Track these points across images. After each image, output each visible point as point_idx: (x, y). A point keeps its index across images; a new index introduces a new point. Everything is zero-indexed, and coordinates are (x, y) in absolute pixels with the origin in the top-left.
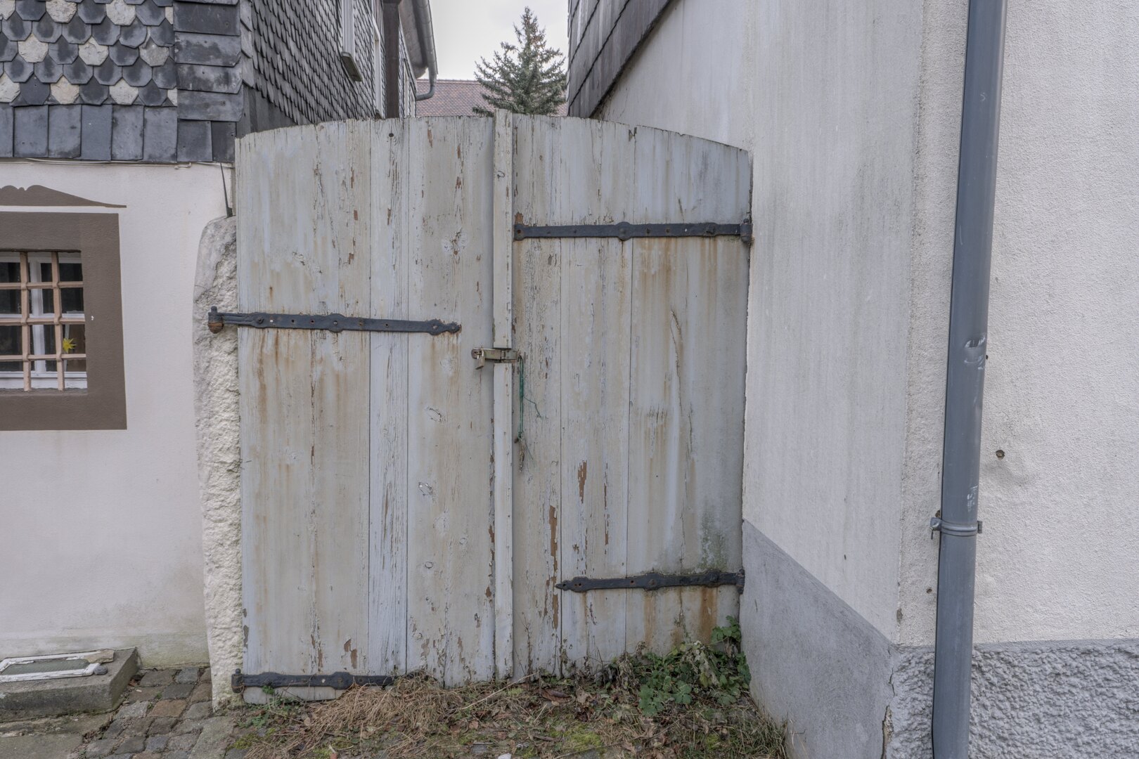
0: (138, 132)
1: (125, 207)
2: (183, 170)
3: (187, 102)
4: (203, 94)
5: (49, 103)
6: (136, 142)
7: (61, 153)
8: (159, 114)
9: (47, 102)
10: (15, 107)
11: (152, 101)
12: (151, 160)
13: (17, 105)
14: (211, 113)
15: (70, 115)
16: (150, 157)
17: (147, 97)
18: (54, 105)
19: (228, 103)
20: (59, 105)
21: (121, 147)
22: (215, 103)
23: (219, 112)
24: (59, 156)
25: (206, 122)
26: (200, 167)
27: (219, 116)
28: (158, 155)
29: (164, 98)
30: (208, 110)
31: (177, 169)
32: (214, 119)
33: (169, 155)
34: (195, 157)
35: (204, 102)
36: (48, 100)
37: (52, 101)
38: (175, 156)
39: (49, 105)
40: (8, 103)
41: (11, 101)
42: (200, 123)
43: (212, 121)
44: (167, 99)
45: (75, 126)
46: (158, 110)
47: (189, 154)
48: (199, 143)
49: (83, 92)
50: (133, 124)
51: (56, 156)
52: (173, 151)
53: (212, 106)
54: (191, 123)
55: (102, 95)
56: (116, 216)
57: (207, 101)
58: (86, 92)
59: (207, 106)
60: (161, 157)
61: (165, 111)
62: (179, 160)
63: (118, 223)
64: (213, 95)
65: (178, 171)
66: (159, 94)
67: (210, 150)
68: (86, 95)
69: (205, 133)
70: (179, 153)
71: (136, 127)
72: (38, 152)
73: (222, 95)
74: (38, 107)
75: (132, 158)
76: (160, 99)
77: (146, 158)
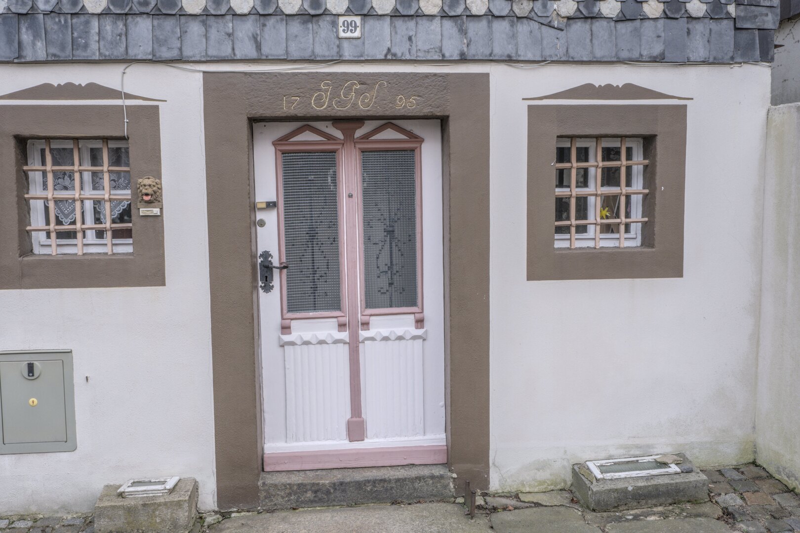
0: (706, 39)
1: (692, 99)
2: (736, 69)
3: (742, 14)
4: (753, 8)
5: (642, 17)
6: (705, 47)
7: (651, 57)
8: (720, 24)
9: (639, 17)
10: (616, 21)
11: (717, 14)
12: (715, 61)
13: (618, 20)
14: (758, 24)
15: (656, 27)
16: (715, 58)
17: (713, 11)
18: (645, 18)
19: (770, 14)
20: (649, 18)
21: (693, 51)
22: (761, 15)
23: (764, 22)
24: (649, 60)
25: (755, 30)
26: (750, 65)
27: (764, 25)
28: (720, 57)
29: (725, 11)
30: (757, 20)
31: (732, 68)
32: (760, 28)
33: (729, 57)
34: (747, 58)
35: (753, 14)
36: (640, 15)
37: (643, 15)
38: (732, 58)
39: (641, 19)
40: (612, 18)
41: (615, 16)
42: (750, 31)
43: (759, 29)
44: (728, 13)
45: (660, 35)
46: (720, 21)
47: (742, 56)
48: (750, 46)
49: (667, 8)
50: (702, 33)
51: (647, 59)
52: (731, 54)
53: (759, 17)
54: (744, 31)
55: (681, 10)
56: (686, 106)
57: (756, 13)
58: (669, 8)
59: (755, 17)
60: (723, 58)
61: (725, 22)
62: (735, 61)
63: (686, 112)
64: (760, 8)
65: (732, 69)
66: (721, 8)
67: (758, 53)
68: (669, 10)
69: (754, 39)
70: (735, 55)
71: (704, 35)
72: (634, 57)
73: (765, 8)
74: (632, 21)
75: (702, 60)
76: (722, 12)
77: (711, 60)
